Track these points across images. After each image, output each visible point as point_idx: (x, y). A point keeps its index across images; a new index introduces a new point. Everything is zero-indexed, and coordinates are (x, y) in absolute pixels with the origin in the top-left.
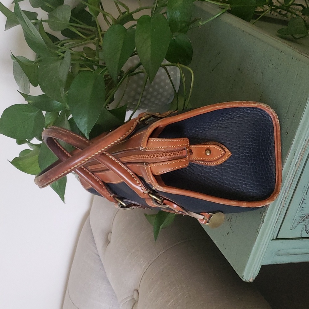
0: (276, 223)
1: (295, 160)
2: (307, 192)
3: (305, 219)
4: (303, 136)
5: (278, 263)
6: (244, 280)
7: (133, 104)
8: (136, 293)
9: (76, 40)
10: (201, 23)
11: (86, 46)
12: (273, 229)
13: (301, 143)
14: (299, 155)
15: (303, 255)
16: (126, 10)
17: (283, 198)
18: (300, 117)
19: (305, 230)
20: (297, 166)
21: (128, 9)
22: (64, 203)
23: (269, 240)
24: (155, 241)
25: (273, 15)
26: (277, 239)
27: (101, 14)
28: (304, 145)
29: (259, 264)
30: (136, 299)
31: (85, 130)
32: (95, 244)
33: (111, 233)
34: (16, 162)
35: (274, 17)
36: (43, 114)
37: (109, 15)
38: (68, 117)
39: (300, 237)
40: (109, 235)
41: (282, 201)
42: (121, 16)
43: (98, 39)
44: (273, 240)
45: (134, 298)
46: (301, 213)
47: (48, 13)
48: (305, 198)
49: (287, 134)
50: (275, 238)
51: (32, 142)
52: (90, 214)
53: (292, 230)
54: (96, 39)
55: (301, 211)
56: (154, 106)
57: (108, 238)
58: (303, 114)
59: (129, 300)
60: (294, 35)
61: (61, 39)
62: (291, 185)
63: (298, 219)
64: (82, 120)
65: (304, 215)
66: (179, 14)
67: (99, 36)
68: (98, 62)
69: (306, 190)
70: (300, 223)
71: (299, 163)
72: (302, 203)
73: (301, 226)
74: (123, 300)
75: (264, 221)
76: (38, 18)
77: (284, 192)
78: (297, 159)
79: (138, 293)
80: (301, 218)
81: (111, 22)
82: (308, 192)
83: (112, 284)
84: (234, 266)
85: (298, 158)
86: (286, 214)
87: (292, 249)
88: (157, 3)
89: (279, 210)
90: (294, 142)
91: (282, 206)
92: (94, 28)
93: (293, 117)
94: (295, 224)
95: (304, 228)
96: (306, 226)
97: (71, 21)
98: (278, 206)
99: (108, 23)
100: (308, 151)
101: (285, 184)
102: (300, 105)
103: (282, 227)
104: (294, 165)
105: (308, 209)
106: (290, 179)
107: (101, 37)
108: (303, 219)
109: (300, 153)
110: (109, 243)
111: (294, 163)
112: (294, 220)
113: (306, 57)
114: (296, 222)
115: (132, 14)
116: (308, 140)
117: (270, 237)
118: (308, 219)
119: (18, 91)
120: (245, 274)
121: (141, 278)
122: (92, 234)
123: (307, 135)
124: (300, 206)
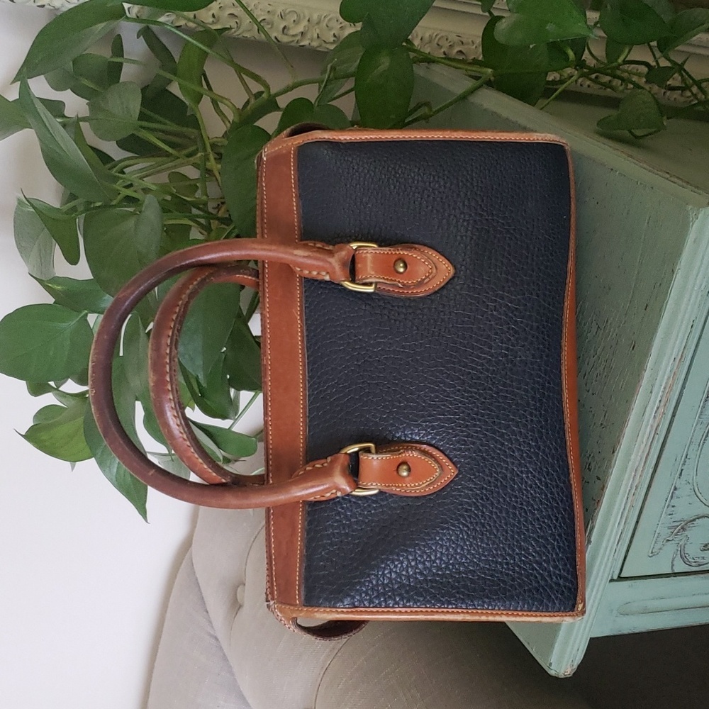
0: (618, 543)
1: (654, 403)
2: (681, 473)
3: (679, 532)
4: (668, 350)
5: (625, 632)
6: (552, 673)
9: (152, 159)
11: (177, 170)
12: (611, 557)
13: (664, 365)
14: (660, 394)
15: (677, 611)
16: (262, 89)
17: (631, 487)
18: (660, 310)
19: (681, 557)
20: (658, 415)
21: (267, 87)
22: (146, 521)
23: (603, 582)
25: (581, 85)
26: (620, 579)
27: (206, 102)
28: (670, 371)
29: (585, 637)
32: (207, 612)
33: (245, 585)
34: (32, 436)
35: (585, 89)
36: (89, 325)
37: (224, 101)
39: (670, 571)
40: (239, 589)
41: (628, 495)
42: (253, 101)
43: (203, 154)
44: (612, 580)
46: (671, 518)
47: (88, 101)
48: (678, 486)
49: (633, 349)
50: (615, 577)
51: (64, 388)
52: (193, 545)
53: (651, 557)
54: (199, 155)
55: (670, 515)
57: (236, 598)
58: (667, 302)
61: (116, 158)
62: (646, 458)
63: (665, 533)
65: (678, 524)
67: (205, 149)
68: (205, 204)
69: (680, 469)
70: (668, 540)
71: (661, 410)
72: (672, 497)
73: (671, 549)
75: (592, 539)
76: (66, 113)
77: (633, 473)
78: (658, 401)
80: (672, 530)
81: (231, 116)
82: (683, 474)
84: (529, 644)
85: (659, 398)
86: (637, 522)
87: (656, 598)
88: (330, 72)
89: (622, 513)
90: (651, 363)
91: (629, 505)
92: (194, 130)
93: (645, 309)
94: (658, 546)
95: (679, 552)
96: (682, 548)
97: (142, 117)
98: (620, 506)
99: (225, 119)
100: (681, 383)
101: (633, 457)
102: (659, 284)
103: (629, 553)
104: (650, 415)
105: (685, 509)
106: (644, 444)
107: (209, 149)
108: (676, 531)
109: (663, 387)
110: (239, 609)
111: (652, 409)
112: (656, 535)
113: (667, 179)
114: (661, 539)
115: (276, 98)
116: (680, 359)
117: (606, 575)
118: (686, 533)
119: (30, 274)
120: (553, 659)
121: (319, 682)
122: (200, 590)
123: (676, 349)
124: (667, 502)
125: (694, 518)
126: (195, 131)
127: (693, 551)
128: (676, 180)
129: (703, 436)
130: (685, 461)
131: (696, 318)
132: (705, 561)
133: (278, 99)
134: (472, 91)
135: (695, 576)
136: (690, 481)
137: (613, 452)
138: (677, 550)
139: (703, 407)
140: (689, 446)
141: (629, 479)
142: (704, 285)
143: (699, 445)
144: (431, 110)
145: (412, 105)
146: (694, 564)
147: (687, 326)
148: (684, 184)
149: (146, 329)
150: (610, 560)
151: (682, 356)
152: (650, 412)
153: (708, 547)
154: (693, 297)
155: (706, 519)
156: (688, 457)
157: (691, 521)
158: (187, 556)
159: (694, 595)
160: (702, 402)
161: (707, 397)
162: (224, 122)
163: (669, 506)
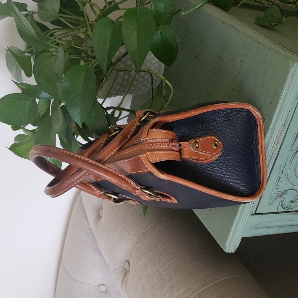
1: (272, 143)
2: (282, 172)
3: (281, 195)
4: (279, 122)
5: (257, 235)
6: (226, 251)
7: (121, 90)
8: (127, 263)
10: (183, 13)
12: (252, 206)
13: (277, 128)
14: (275, 140)
15: (279, 227)
16: (112, 0)
18: (276, 105)
19: (281, 205)
20: (273, 149)
23: (248, 216)
24: (144, 216)
26: (255, 214)
27: (88, 6)
28: (279, 130)
29: (240, 237)
30: (127, 269)
31: (78, 120)
32: (87, 219)
33: (102, 208)
34: (13, 148)
36: (36, 102)
37: (95, 6)
38: (61, 104)
39: (276, 211)
40: (100, 211)
42: (108, 6)
43: (86, 29)
44: (252, 215)
45: (125, 268)
46: (278, 190)
47: (38, 4)
48: (281, 177)
49: (264, 120)
50: (253, 213)
51: (27, 128)
53: (269, 205)
54: (84, 29)
55: (277, 188)
56: (140, 91)
57: (99, 214)
58: (279, 101)
59: (120, 270)
60: (271, 23)
61: (51, 29)
62: (268, 166)
63: (275, 196)
64: (75, 110)
65: (280, 192)
66: (163, 5)
67: (87, 27)
68: (86, 51)
69: (282, 170)
70: (276, 199)
71: (275, 146)
72: (278, 181)
73: (277, 202)
74: (115, 270)
76: (28, 9)
78: (274, 143)
79: (129, 264)
80: (277, 195)
81: (98, 12)
83: (104, 256)
84: (217, 239)
85: (274, 142)
87: (269, 222)
90: (271, 127)
93: (270, 104)
94: (272, 201)
96: (282, 202)
97: (60, 12)
99: (96, 14)
100: (284, 135)
102: (276, 94)
103: (260, 204)
104: (270, 148)
105: (283, 186)
109: (276, 137)
110: (100, 218)
111: (271, 146)
112: (271, 196)
113: (282, 48)
114: (273, 198)
115: (118, 5)
116: (284, 126)
117: (249, 213)
118: (283, 196)
119: (12, 80)
120: (227, 246)
121: (132, 250)
122: (84, 210)
123: (282, 121)
124: (276, 184)
125: (287, 190)
126: (83, 19)
127: (287, 203)
128: (285, 49)
129: (292, 157)
130: (284, 167)
131: (291, 108)
132: (291, 207)
133: (119, 5)
135: (287, 213)
136: (287, 175)
138: (280, 203)
139: (293, 145)
140: (286, 161)
142: (295, 95)
143: (291, 160)
146: (286, 208)
147: (287, 112)
148: (289, 51)
149: (60, 105)
150: (251, 207)
151: (284, 124)
153: (293, 201)
154: (290, 99)
155: (292, 190)
156: (286, 165)
157: (286, 191)
158: (79, 196)
159: (286, 221)
160: (293, 142)
161: (295, 141)
162: (95, 15)
163: (277, 185)
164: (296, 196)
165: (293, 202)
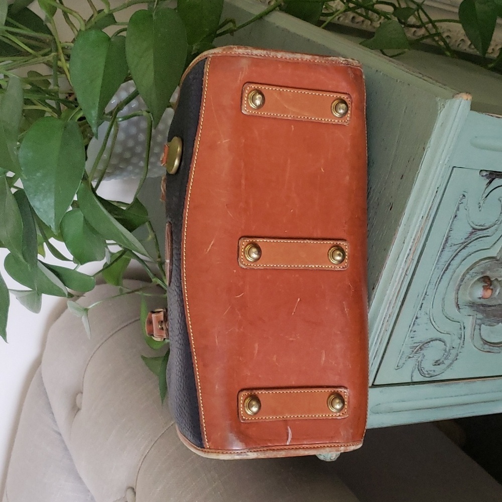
0: (374, 358)
1: (406, 250)
2: (421, 306)
3: (417, 351)
4: (418, 211)
5: (376, 426)
6: (322, 458)
7: (120, 166)
8: (130, 493)
13: (414, 221)
14: (411, 244)
16: (104, 7)
17: (386, 316)
18: (413, 179)
19: (418, 370)
20: (408, 262)
21: (107, 5)
22: (6, 341)
24: (163, 401)
26: (374, 386)
27: (59, 14)
28: (419, 226)
32: (53, 414)
33: (82, 393)
37: (73, 13)
39: (410, 381)
40: (78, 397)
41: (384, 321)
42: (96, 15)
43: (55, 54)
46: (412, 340)
48: (419, 316)
49: (390, 209)
50: (371, 385)
52: (42, 363)
53: (396, 369)
54: (52, 54)
55: (412, 337)
57: (75, 402)
62: (398, 293)
63: (408, 351)
65: (418, 344)
67: (57, 50)
68: (56, 93)
69: (420, 304)
70: (410, 357)
71: (411, 256)
72: (414, 324)
73: (411, 363)
77: (388, 305)
78: (408, 250)
79: (135, 493)
80: (412, 350)
81: (78, 26)
82: (423, 306)
83: (85, 480)
85: (409, 248)
86: (388, 343)
87: (398, 401)
89: (379, 336)
90: (404, 220)
91: (383, 329)
93: (401, 179)
94: (403, 361)
96: (419, 363)
97: (7, 23)
98: (377, 330)
99: (74, 29)
101: (388, 292)
102: (412, 159)
103: (381, 366)
104: (403, 260)
105: (423, 334)
106: (397, 283)
107: (60, 50)
108: (416, 350)
109: (413, 238)
110: (77, 412)
111: (404, 256)
112: (401, 352)
113: (421, 78)
114: (404, 356)
115: (114, 13)
116: (427, 217)
118: (423, 352)
121: (139, 466)
122: (47, 398)
123: (424, 209)
124: (410, 328)
125: (429, 340)
126: (48, 36)
127: (428, 366)
128: (427, 79)
129: (438, 278)
130: (424, 297)
131: (440, 185)
132: (435, 374)
134: (267, 13)
135: (428, 384)
136: (428, 313)
137: (373, 289)
138: (416, 365)
139: (440, 256)
140: (428, 286)
141: (384, 309)
142: (447, 160)
143: (435, 285)
144: (235, 26)
145: (221, 21)
146: (427, 375)
147: (433, 192)
148: (434, 82)
151: (428, 215)
152: (402, 257)
153: (439, 362)
154: (439, 169)
155: (438, 341)
156: (427, 294)
157: (427, 343)
158: (37, 372)
159: (426, 399)
160: (439, 252)
161: (443, 248)
162: (72, 30)
163: (411, 331)
164: (444, 352)
165: (439, 365)
